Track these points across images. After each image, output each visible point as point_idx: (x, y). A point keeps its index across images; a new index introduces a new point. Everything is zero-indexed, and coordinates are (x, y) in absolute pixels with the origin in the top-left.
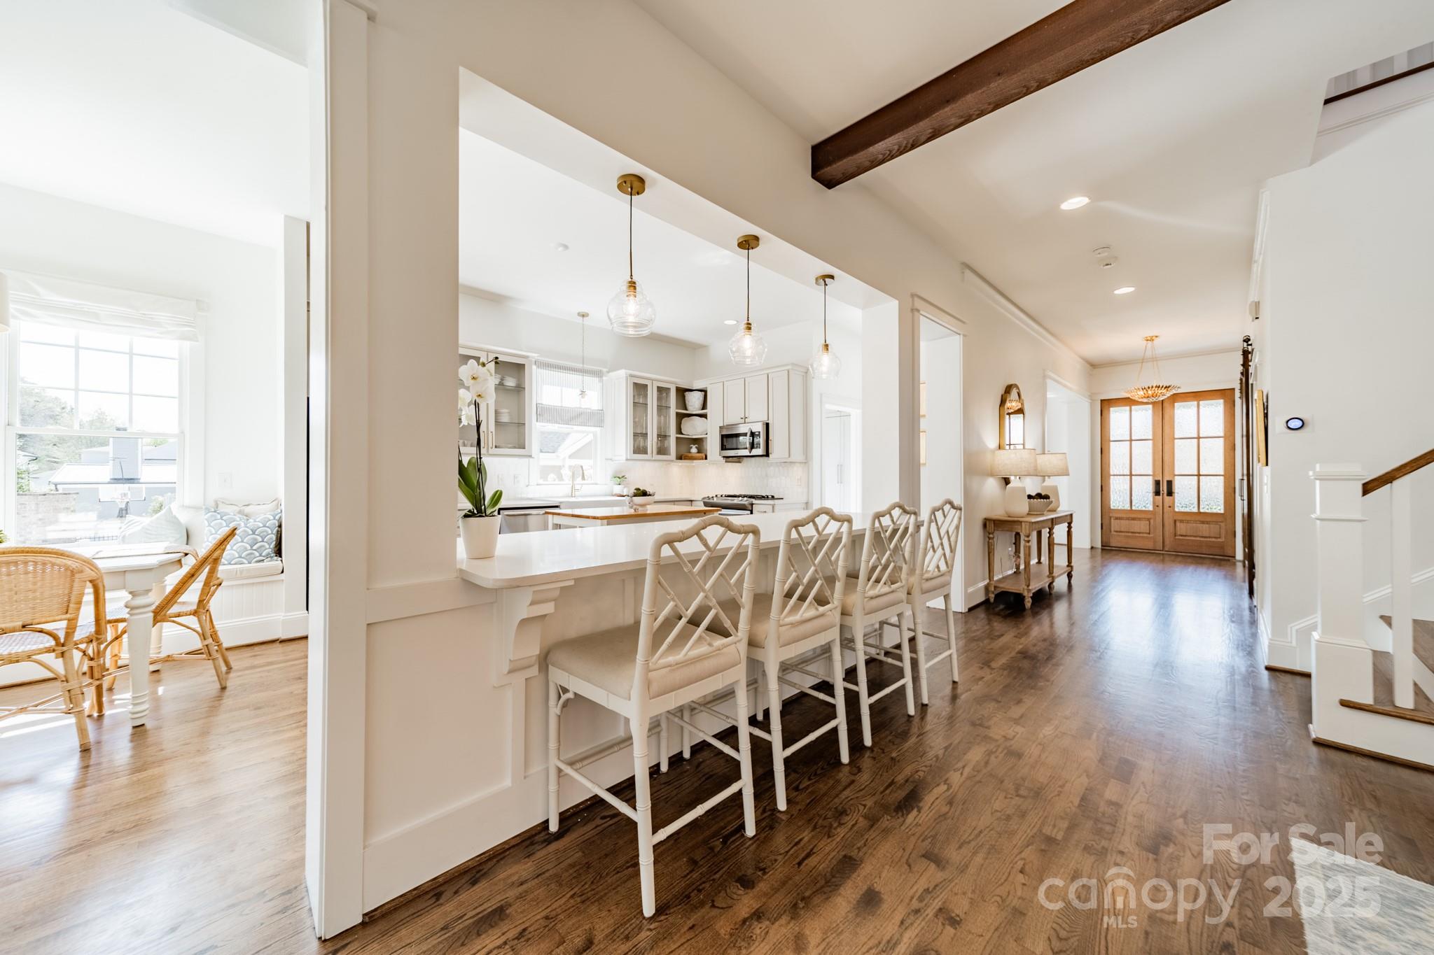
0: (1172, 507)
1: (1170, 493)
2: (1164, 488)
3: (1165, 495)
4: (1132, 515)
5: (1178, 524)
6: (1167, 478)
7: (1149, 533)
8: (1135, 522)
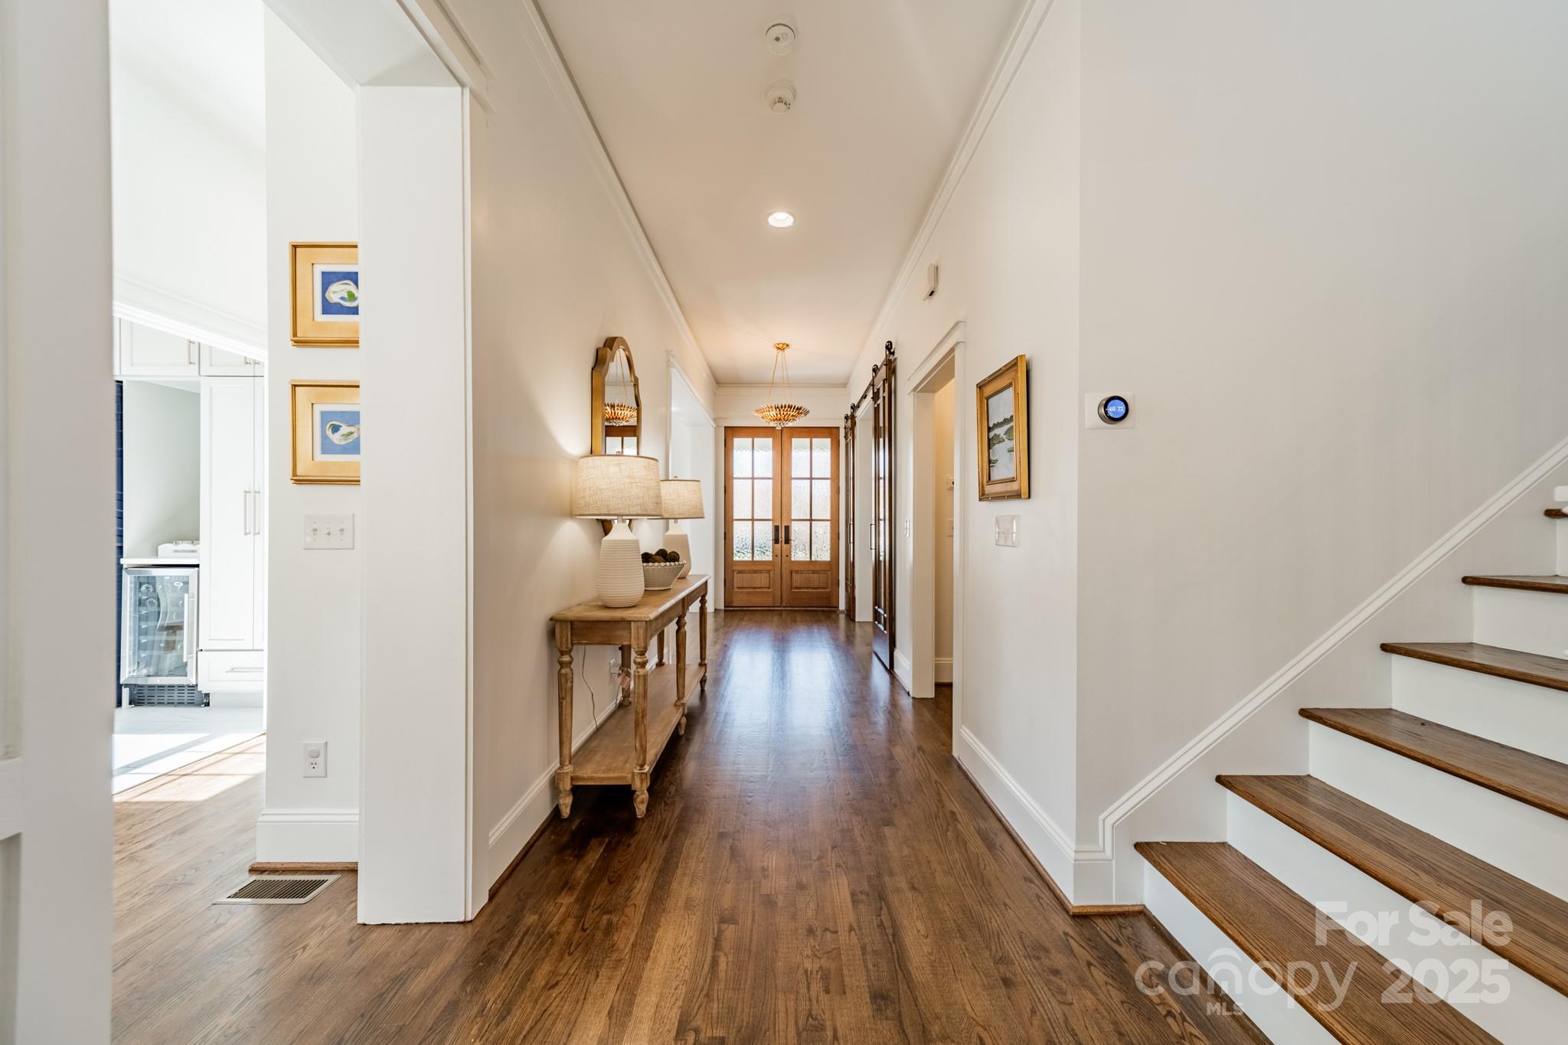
0: (788, 556)
1: (788, 541)
2: (782, 534)
3: (783, 542)
4: (754, 567)
5: (794, 575)
6: (785, 524)
7: (769, 588)
8: (757, 575)
